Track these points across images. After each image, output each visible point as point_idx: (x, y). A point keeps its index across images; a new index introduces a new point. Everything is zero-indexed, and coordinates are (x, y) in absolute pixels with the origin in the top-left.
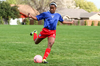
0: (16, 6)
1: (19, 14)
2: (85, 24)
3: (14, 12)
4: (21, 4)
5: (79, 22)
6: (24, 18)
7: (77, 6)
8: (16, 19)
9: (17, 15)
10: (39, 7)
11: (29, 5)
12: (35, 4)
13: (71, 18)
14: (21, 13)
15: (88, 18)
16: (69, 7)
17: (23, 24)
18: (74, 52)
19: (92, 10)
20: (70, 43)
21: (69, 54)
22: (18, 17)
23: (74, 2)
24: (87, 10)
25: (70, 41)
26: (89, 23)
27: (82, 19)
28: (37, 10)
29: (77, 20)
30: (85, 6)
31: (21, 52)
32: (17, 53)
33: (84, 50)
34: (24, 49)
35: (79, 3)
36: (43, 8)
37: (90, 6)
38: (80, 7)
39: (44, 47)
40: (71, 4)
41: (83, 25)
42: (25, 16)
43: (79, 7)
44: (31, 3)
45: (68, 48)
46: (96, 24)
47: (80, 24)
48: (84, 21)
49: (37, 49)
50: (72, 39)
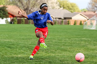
0: (4, 7)
1: (7, 14)
2: (68, 24)
3: (3, 12)
4: (9, 4)
5: (62, 22)
6: (12, 18)
7: (61, 7)
8: (5, 19)
9: (5, 14)
10: (25, 8)
11: (17, 5)
12: (22, 5)
13: (56, 18)
14: (9, 13)
15: (71, 18)
16: (53, 8)
17: (11, 23)
18: (58, 49)
19: (74, 10)
20: (54, 41)
21: (54, 51)
22: (7, 17)
23: (58, 3)
24: (70, 10)
25: (54, 39)
26: (72, 23)
27: (65, 18)
28: (24, 10)
29: (61, 20)
30: (68, 7)
31: (9, 49)
32: (6, 50)
33: (67, 47)
34: (12, 46)
35: (63, 4)
36: (30, 9)
37: (73, 6)
38: (64, 8)
39: (30, 44)
40: (55, 5)
41: (66, 24)
42: (13, 16)
43: (62, 8)
44: (18, 4)
45: (52, 45)
46: (78, 24)
47: (63, 23)
48: (68, 20)
49: (24, 46)
50: (56, 37)
